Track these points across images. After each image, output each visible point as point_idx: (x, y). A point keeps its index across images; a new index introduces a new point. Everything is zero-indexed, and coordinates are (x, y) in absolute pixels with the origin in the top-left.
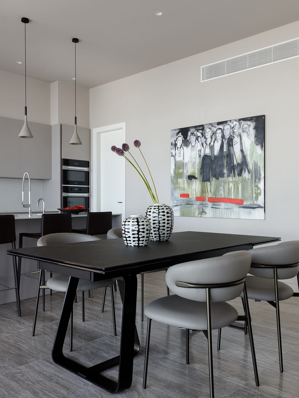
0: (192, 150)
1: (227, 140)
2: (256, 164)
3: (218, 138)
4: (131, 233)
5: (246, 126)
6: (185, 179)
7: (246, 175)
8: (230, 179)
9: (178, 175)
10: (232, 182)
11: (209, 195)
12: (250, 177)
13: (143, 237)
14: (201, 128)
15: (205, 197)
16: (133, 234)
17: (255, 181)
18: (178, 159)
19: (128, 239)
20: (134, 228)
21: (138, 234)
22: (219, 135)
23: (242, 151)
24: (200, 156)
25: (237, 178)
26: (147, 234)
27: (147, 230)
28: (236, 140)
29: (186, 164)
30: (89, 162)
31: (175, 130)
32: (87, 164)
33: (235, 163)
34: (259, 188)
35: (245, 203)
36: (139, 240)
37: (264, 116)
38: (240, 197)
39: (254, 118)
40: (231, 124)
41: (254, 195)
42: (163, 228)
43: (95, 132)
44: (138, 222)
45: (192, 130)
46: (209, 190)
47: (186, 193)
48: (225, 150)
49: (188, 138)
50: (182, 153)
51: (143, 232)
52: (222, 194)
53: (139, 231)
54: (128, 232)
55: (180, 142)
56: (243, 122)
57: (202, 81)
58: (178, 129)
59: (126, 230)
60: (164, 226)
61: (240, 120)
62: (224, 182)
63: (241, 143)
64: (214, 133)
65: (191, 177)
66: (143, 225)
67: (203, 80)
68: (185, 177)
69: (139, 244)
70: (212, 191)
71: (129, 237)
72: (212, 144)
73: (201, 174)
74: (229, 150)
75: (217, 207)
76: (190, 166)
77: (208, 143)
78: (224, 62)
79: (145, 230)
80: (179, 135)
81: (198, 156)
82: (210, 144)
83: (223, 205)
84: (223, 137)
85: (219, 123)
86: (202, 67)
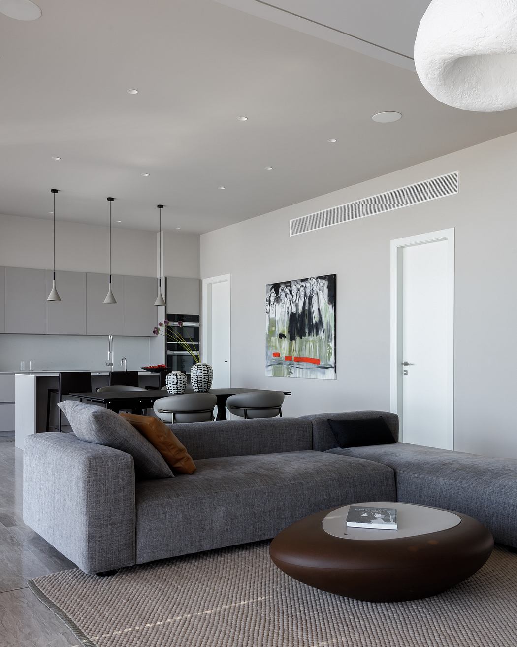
0: (282, 307)
1: (308, 298)
2: (328, 323)
3: (302, 295)
4: (172, 384)
5: (321, 285)
6: (277, 337)
7: (321, 334)
8: (310, 338)
9: (271, 333)
10: (312, 341)
11: (295, 355)
12: (324, 337)
13: (181, 387)
14: (289, 284)
15: (291, 357)
16: (173, 385)
17: (328, 341)
18: (272, 316)
19: (170, 388)
20: (174, 380)
21: (177, 384)
22: (302, 293)
23: (319, 309)
24: (288, 313)
25: (316, 338)
26: (183, 385)
27: (184, 382)
28: (315, 298)
29: (278, 321)
30: (199, 316)
31: (269, 285)
32: (197, 319)
33: (314, 322)
34: (331, 348)
35: (322, 363)
36: (177, 389)
37: (335, 275)
38: (317, 357)
39: (327, 277)
40: (310, 282)
41: (328, 355)
42: (200, 382)
43: (205, 282)
44: (177, 376)
45: (282, 286)
46: (295, 349)
47: (277, 352)
48: (307, 308)
49: (279, 295)
50: (274, 310)
51: (181, 383)
52: (305, 354)
53: (177, 383)
54: (170, 383)
55: (273, 299)
56: (319, 280)
57: (291, 236)
58: (273, 284)
59: (168, 382)
60: (201, 380)
61: (317, 278)
62: (306, 341)
63: (318, 302)
64: (299, 291)
65: (281, 336)
66: (181, 378)
67: (292, 234)
68: (276, 335)
69: (177, 391)
70: (297, 350)
71: (171, 387)
72: (297, 301)
73: (289, 332)
74: (309, 308)
75: (301, 366)
76: (280, 323)
77: (294, 301)
78: (307, 217)
79: (182, 382)
80: (272, 291)
81: (287, 313)
82: (295, 301)
83: (305, 365)
84: (305, 294)
85: (303, 281)
86: (291, 221)
